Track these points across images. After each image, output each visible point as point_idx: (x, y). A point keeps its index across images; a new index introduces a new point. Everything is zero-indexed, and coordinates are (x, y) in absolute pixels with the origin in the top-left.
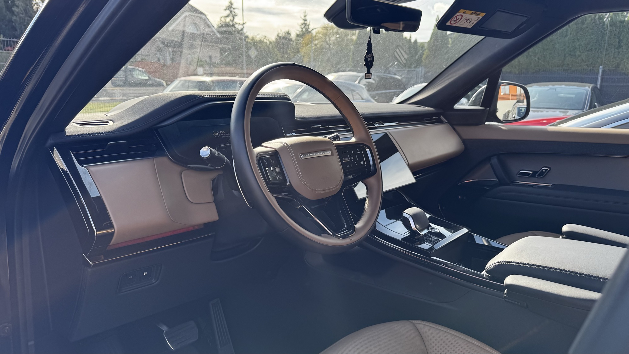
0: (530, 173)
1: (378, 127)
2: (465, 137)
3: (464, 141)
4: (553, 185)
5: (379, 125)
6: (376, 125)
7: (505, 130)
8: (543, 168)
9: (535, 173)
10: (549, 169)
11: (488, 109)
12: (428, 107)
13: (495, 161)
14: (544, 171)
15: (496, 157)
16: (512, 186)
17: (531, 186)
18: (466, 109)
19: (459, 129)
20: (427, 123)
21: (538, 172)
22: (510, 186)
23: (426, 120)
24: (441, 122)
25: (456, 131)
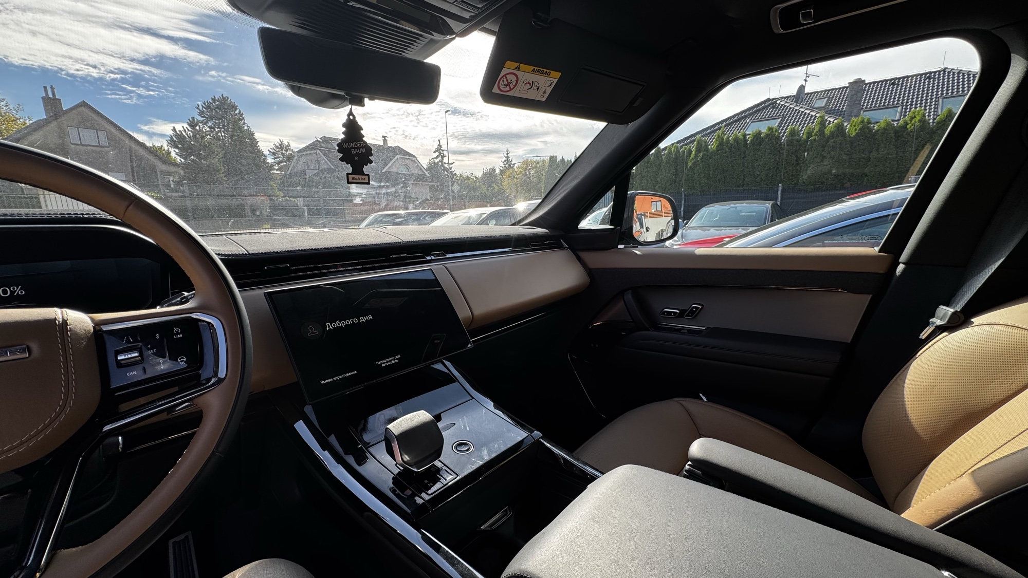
0: (677, 312)
1: (432, 260)
2: (592, 265)
3: (590, 272)
4: (708, 328)
5: (435, 257)
6: (428, 258)
7: (640, 255)
8: (693, 306)
9: (683, 312)
10: (701, 307)
11: (619, 228)
12: (542, 228)
13: (629, 296)
14: (694, 309)
15: (630, 291)
16: (653, 331)
17: (678, 330)
18: (591, 229)
19: (585, 255)
20: (534, 250)
21: (687, 310)
22: (650, 331)
23: (533, 246)
24: (560, 247)
25: (579, 259)
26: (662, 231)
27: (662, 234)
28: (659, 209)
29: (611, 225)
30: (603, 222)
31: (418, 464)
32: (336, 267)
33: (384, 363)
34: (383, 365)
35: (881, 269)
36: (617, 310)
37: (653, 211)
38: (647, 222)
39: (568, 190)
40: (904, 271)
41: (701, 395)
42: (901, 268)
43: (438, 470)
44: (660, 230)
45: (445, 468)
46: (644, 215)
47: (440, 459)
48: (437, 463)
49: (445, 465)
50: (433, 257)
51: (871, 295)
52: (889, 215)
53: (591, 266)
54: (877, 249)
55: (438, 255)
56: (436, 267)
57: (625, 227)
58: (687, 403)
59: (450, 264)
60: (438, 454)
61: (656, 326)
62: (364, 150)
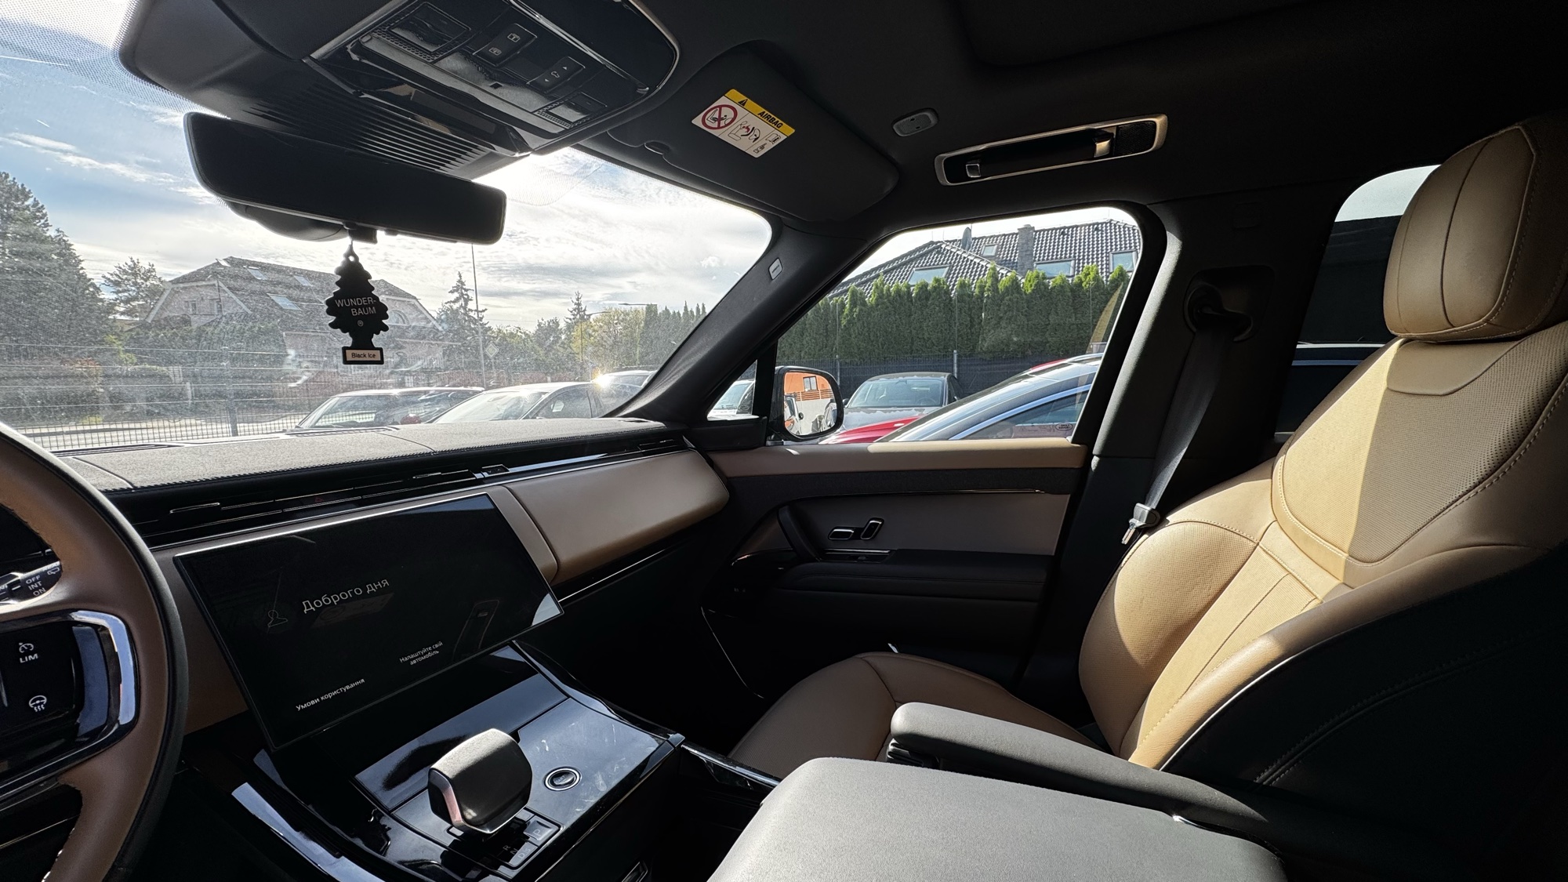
0: (850, 532)
1: (485, 478)
2: (730, 472)
3: (729, 482)
4: (891, 551)
5: (489, 474)
6: (479, 476)
7: (797, 455)
8: (871, 522)
9: (858, 531)
10: (880, 523)
11: (766, 417)
12: (655, 420)
13: (785, 515)
14: (873, 527)
15: (786, 507)
16: (821, 561)
17: (854, 557)
18: (726, 421)
19: (719, 458)
20: (644, 454)
21: (863, 529)
22: (817, 561)
23: (643, 448)
24: (681, 448)
25: (711, 463)
26: (820, 418)
27: (820, 422)
28: (814, 388)
29: (753, 414)
30: (742, 410)
31: (489, 821)
32: (312, 500)
33: (414, 659)
34: (412, 663)
35: (1076, 463)
36: (770, 537)
37: (806, 390)
38: (800, 406)
39: (692, 365)
40: (1099, 463)
41: (890, 645)
42: (1095, 461)
43: (524, 825)
44: (817, 416)
45: (537, 818)
46: (795, 396)
47: (528, 805)
48: (522, 815)
49: (536, 814)
50: (486, 475)
51: (1069, 496)
52: (1076, 395)
53: (729, 474)
54: (1070, 439)
55: (494, 470)
56: (493, 490)
57: (773, 416)
58: (875, 659)
59: (516, 485)
60: (524, 796)
61: (823, 554)
62: (373, 311)
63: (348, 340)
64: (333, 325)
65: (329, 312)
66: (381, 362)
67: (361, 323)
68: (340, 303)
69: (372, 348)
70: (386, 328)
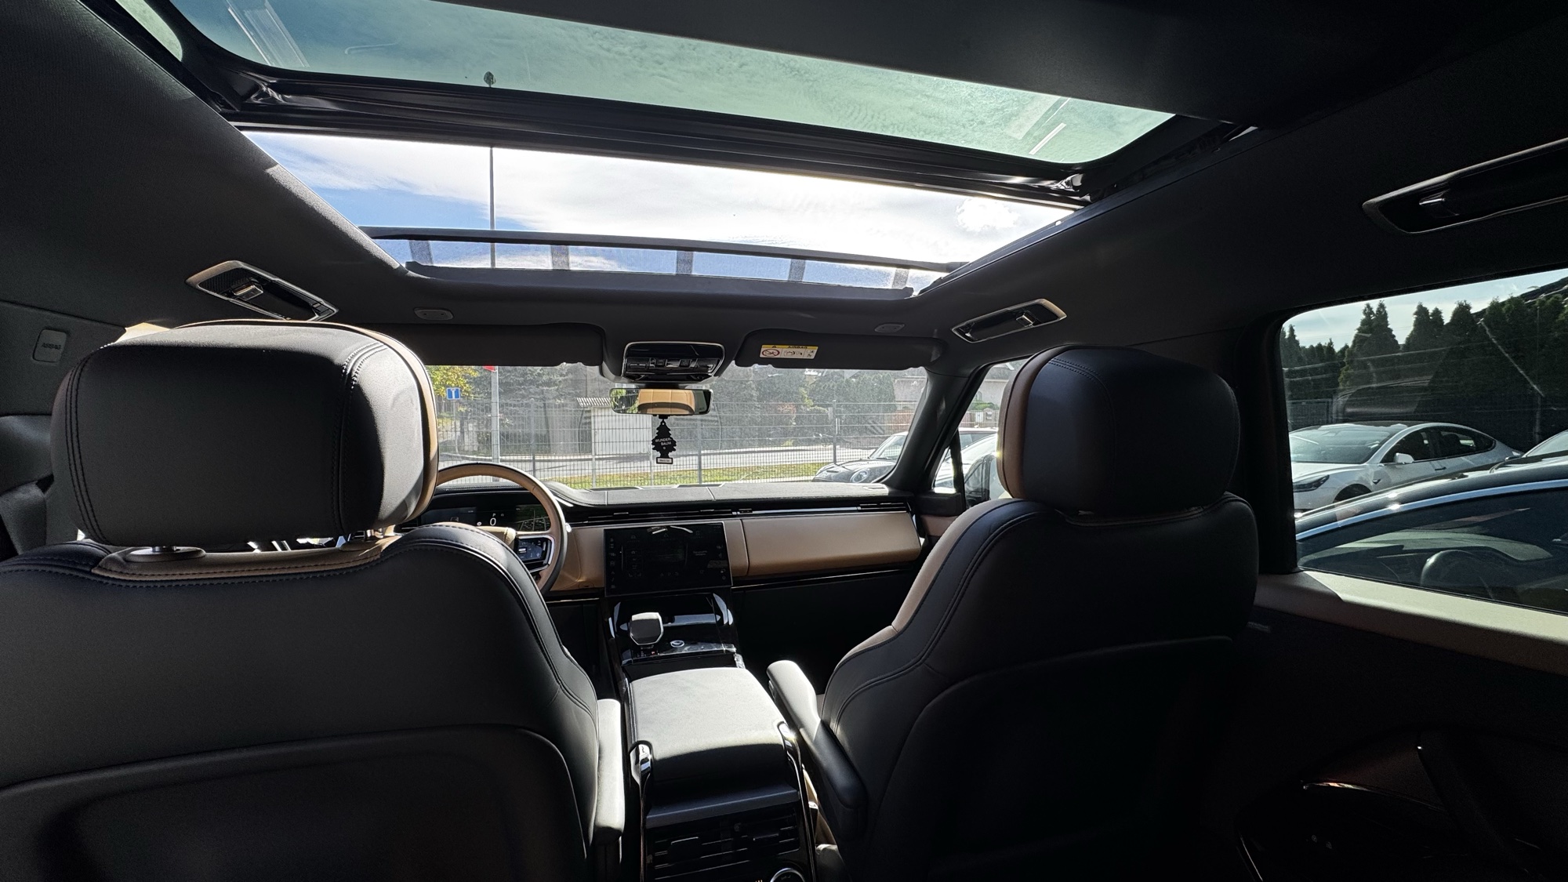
6: (734, 513)
11: (960, 493)
12: (890, 488)
18: (943, 494)
20: (860, 511)
23: (863, 507)
25: (920, 523)
29: (955, 487)
30: (949, 485)
50: (739, 513)
55: (745, 511)
59: (748, 520)
62: (670, 443)
63: (659, 454)
64: (654, 449)
65: (653, 444)
66: (672, 463)
67: (664, 448)
68: (657, 441)
69: (668, 457)
70: (675, 450)
